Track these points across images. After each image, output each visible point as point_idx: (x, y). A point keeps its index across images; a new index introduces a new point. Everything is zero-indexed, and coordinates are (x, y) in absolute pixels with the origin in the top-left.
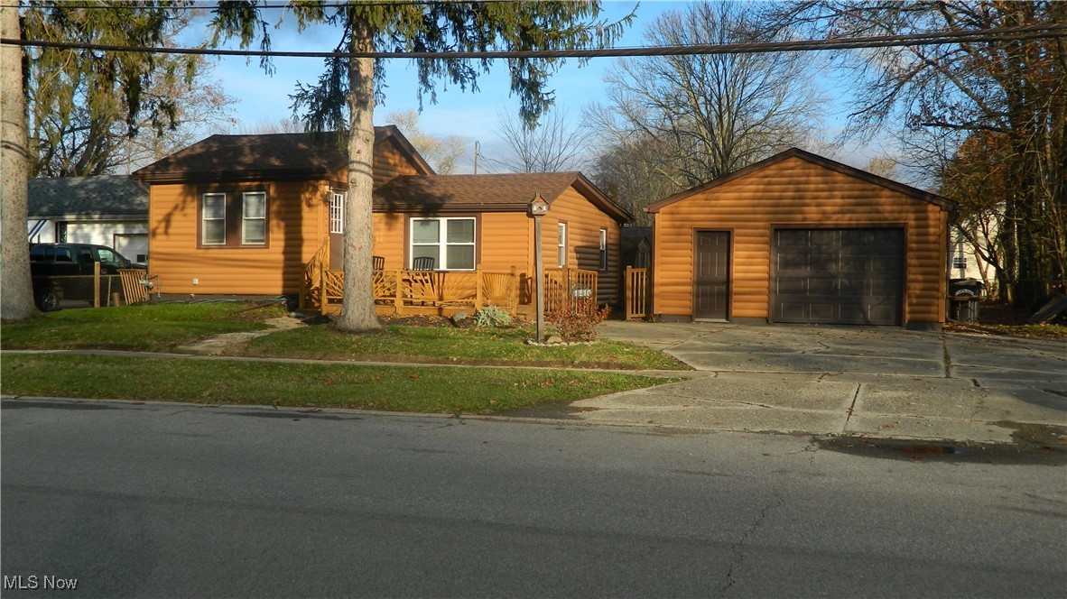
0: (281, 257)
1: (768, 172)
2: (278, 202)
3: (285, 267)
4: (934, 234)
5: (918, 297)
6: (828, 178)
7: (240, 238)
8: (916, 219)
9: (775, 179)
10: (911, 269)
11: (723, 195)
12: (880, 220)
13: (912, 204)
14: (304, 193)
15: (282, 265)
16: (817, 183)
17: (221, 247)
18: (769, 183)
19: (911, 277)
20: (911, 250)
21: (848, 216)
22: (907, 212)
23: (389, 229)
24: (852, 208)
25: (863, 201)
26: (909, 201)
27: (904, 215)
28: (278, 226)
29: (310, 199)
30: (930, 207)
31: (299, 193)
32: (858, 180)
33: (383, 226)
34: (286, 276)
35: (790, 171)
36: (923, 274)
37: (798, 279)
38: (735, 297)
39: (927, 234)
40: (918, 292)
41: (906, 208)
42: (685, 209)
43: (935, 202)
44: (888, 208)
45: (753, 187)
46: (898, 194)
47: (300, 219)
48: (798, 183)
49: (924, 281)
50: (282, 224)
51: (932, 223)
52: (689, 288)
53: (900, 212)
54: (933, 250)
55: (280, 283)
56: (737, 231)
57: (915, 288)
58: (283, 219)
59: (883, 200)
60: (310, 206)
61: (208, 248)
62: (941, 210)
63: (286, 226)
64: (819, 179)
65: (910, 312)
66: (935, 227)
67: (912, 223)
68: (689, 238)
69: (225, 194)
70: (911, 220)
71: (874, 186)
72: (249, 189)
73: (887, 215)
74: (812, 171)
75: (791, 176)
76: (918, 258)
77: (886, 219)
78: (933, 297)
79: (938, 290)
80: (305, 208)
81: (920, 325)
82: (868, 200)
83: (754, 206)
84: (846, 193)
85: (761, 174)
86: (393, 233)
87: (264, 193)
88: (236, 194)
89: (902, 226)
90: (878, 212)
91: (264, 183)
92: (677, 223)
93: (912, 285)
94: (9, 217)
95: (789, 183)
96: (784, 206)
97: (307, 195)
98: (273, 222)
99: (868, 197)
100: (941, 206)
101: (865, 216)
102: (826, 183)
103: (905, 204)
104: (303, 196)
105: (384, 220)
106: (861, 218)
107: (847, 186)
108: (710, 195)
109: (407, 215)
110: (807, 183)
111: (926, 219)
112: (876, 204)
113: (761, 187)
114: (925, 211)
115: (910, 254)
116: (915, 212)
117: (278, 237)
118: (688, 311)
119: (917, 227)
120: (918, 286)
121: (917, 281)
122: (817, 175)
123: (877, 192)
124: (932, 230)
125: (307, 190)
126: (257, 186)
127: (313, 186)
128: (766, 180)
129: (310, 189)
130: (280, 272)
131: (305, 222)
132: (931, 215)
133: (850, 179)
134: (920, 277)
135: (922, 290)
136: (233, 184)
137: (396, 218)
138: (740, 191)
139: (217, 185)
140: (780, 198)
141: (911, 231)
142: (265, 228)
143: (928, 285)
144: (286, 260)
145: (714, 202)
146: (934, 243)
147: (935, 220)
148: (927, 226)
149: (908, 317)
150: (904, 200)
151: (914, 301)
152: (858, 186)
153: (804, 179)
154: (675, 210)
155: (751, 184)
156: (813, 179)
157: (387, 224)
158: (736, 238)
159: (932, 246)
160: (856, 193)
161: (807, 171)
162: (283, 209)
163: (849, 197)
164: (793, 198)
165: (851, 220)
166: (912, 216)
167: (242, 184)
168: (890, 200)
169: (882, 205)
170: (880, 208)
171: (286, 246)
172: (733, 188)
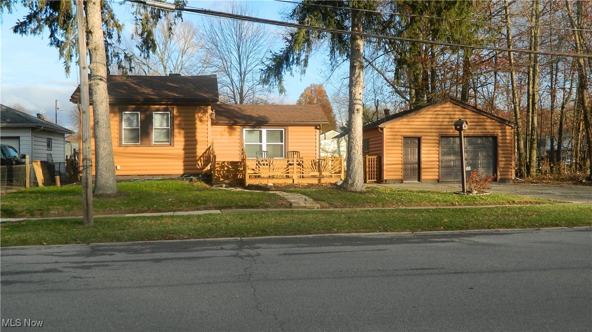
0: (183, 152)
1: (437, 109)
2: (179, 119)
3: (185, 157)
4: (509, 139)
5: (503, 168)
6: (463, 113)
7: (151, 141)
8: (501, 133)
9: (440, 113)
10: (500, 155)
11: (416, 120)
12: (486, 132)
13: (500, 126)
14: (197, 113)
15: (183, 157)
16: (459, 115)
17: (137, 146)
18: (437, 114)
19: (500, 159)
20: (500, 147)
21: (473, 131)
22: (498, 129)
23: (230, 135)
24: (475, 127)
25: (479, 124)
26: (499, 124)
27: (496, 131)
28: (179, 133)
29: (201, 117)
30: (507, 127)
31: (194, 113)
32: (477, 114)
33: (226, 133)
34: (187, 163)
35: (447, 109)
36: (504, 157)
37: (450, 161)
38: (423, 170)
39: (506, 139)
40: (503, 166)
41: (497, 127)
42: (398, 126)
43: (510, 125)
44: (490, 127)
45: (430, 116)
46: (494, 121)
47: (195, 128)
48: (451, 115)
49: (505, 161)
50: (183, 132)
51: (508, 134)
52: (401, 166)
53: (495, 129)
54: (509, 147)
55: (182, 168)
56: (423, 137)
57: (501, 164)
58: (183, 129)
59: (487, 124)
60: (201, 121)
61: (127, 146)
62: (512, 128)
63: (185, 133)
64: (460, 113)
65: (500, 175)
66: (509, 136)
67: (500, 134)
68: (400, 141)
69: (139, 113)
70: (499, 133)
71: (484, 117)
72: (158, 110)
73: (489, 130)
74: (457, 109)
75: (447, 111)
76: (503, 150)
77: (489, 132)
78: (509, 168)
79: (511, 165)
80: (198, 122)
81: (504, 181)
82: (481, 123)
83: (430, 125)
84: (472, 120)
85: (434, 110)
86: (233, 137)
87: (169, 112)
88: (148, 113)
89: (495, 136)
90: (486, 129)
91: (169, 107)
92: (394, 133)
93: (501, 163)
94: (104, 126)
95: (446, 115)
96: (444, 125)
97: (200, 115)
98: (176, 131)
99: (481, 122)
100: (512, 127)
101: (480, 131)
102: (463, 115)
103: (497, 125)
104: (196, 115)
105: (227, 130)
106: (478, 131)
107: (472, 117)
108: (410, 120)
109: (242, 127)
110: (454, 115)
111: (505, 132)
112: (485, 125)
113: (434, 116)
114: (505, 129)
115: (499, 149)
116: (500, 129)
117: (179, 139)
118: (400, 177)
119: (502, 136)
120: (503, 163)
121: (502, 161)
122: (458, 111)
123: (485, 119)
124: (508, 138)
125: (199, 112)
126: (164, 108)
127: (204, 109)
128: (436, 113)
129: (202, 111)
130: (182, 160)
131: (198, 131)
132: (508, 131)
133: (474, 113)
134: (504, 159)
135: (505, 165)
136: (146, 107)
137: (235, 129)
138: (424, 118)
139: (134, 106)
140: (443, 122)
141: (500, 138)
142: (170, 134)
143: (507, 162)
144: (185, 153)
145: (412, 123)
146: (509, 143)
147: (509, 133)
148: (506, 136)
149: (499, 177)
150: (496, 124)
151: (502, 170)
152: (477, 117)
153: (453, 113)
154: (393, 127)
155: (429, 114)
156: (457, 113)
157: (228, 132)
158: (423, 141)
159: (508, 145)
160: (476, 120)
161: (454, 109)
162: (183, 123)
163: (473, 122)
164: (448, 122)
165: (474, 132)
166: (500, 131)
167: (152, 107)
168: (491, 124)
169: (487, 126)
170: (487, 127)
171: (185, 145)
172: (421, 116)
